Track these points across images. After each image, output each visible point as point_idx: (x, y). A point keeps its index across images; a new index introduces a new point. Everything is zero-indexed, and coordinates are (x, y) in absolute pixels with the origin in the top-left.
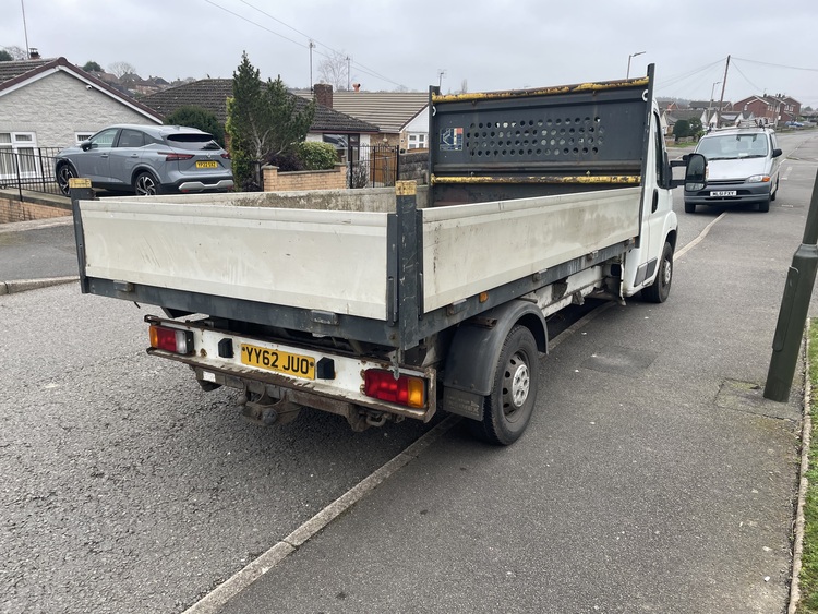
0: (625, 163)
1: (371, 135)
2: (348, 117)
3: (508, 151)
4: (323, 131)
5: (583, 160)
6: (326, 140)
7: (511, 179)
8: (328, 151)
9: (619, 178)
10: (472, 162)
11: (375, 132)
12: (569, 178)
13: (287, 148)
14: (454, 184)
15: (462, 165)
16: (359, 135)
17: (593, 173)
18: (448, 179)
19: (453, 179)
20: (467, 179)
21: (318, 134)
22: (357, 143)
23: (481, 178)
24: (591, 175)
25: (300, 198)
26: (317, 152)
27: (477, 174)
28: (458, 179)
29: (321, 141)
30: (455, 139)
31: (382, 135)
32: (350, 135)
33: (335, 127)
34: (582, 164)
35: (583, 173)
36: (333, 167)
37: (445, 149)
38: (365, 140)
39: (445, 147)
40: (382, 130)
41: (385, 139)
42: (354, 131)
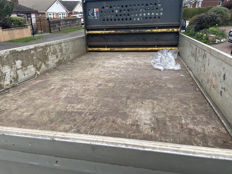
0: (172, 23)
1: (35, 14)
2: (25, 7)
3: (121, 19)
4: (17, 12)
5: (154, 22)
6: (18, 16)
7: (123, 31)
8: (22, 20)
9: (171, 30)
10: (104, 24)
11: (36, 13)
12: (149, 30)
13: (4, 20)
14: (97, 34)
15: (99, 26)
16: (30, 14)
17: (159, 28)
18: (94, 32)
19: (96, 32)
20: (103, 32)
21: (15, 13)
22: (30, 17)
23: (110, 31)
24: (158, 29)
25: (31, 50)
26: (17, 20)
27: (107, 29)
28: (99, 32)
29: (16, 16)
30: (95, 14)
31: (39, 13)
32: (27, 14)
33: (21, 11)
34: (154, 24)
35: (155, 28)
36: (25, 26)
37: (91, 18)
38: (33, 16)
39: (91, 17)
40: (39, 12)
41: (40, 15)
42: (28, 12)
